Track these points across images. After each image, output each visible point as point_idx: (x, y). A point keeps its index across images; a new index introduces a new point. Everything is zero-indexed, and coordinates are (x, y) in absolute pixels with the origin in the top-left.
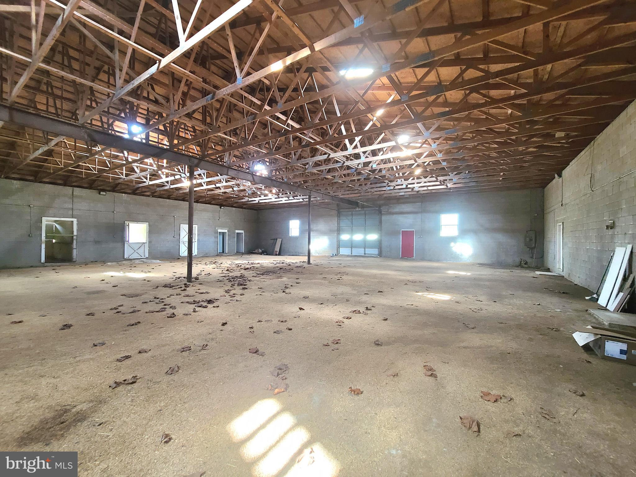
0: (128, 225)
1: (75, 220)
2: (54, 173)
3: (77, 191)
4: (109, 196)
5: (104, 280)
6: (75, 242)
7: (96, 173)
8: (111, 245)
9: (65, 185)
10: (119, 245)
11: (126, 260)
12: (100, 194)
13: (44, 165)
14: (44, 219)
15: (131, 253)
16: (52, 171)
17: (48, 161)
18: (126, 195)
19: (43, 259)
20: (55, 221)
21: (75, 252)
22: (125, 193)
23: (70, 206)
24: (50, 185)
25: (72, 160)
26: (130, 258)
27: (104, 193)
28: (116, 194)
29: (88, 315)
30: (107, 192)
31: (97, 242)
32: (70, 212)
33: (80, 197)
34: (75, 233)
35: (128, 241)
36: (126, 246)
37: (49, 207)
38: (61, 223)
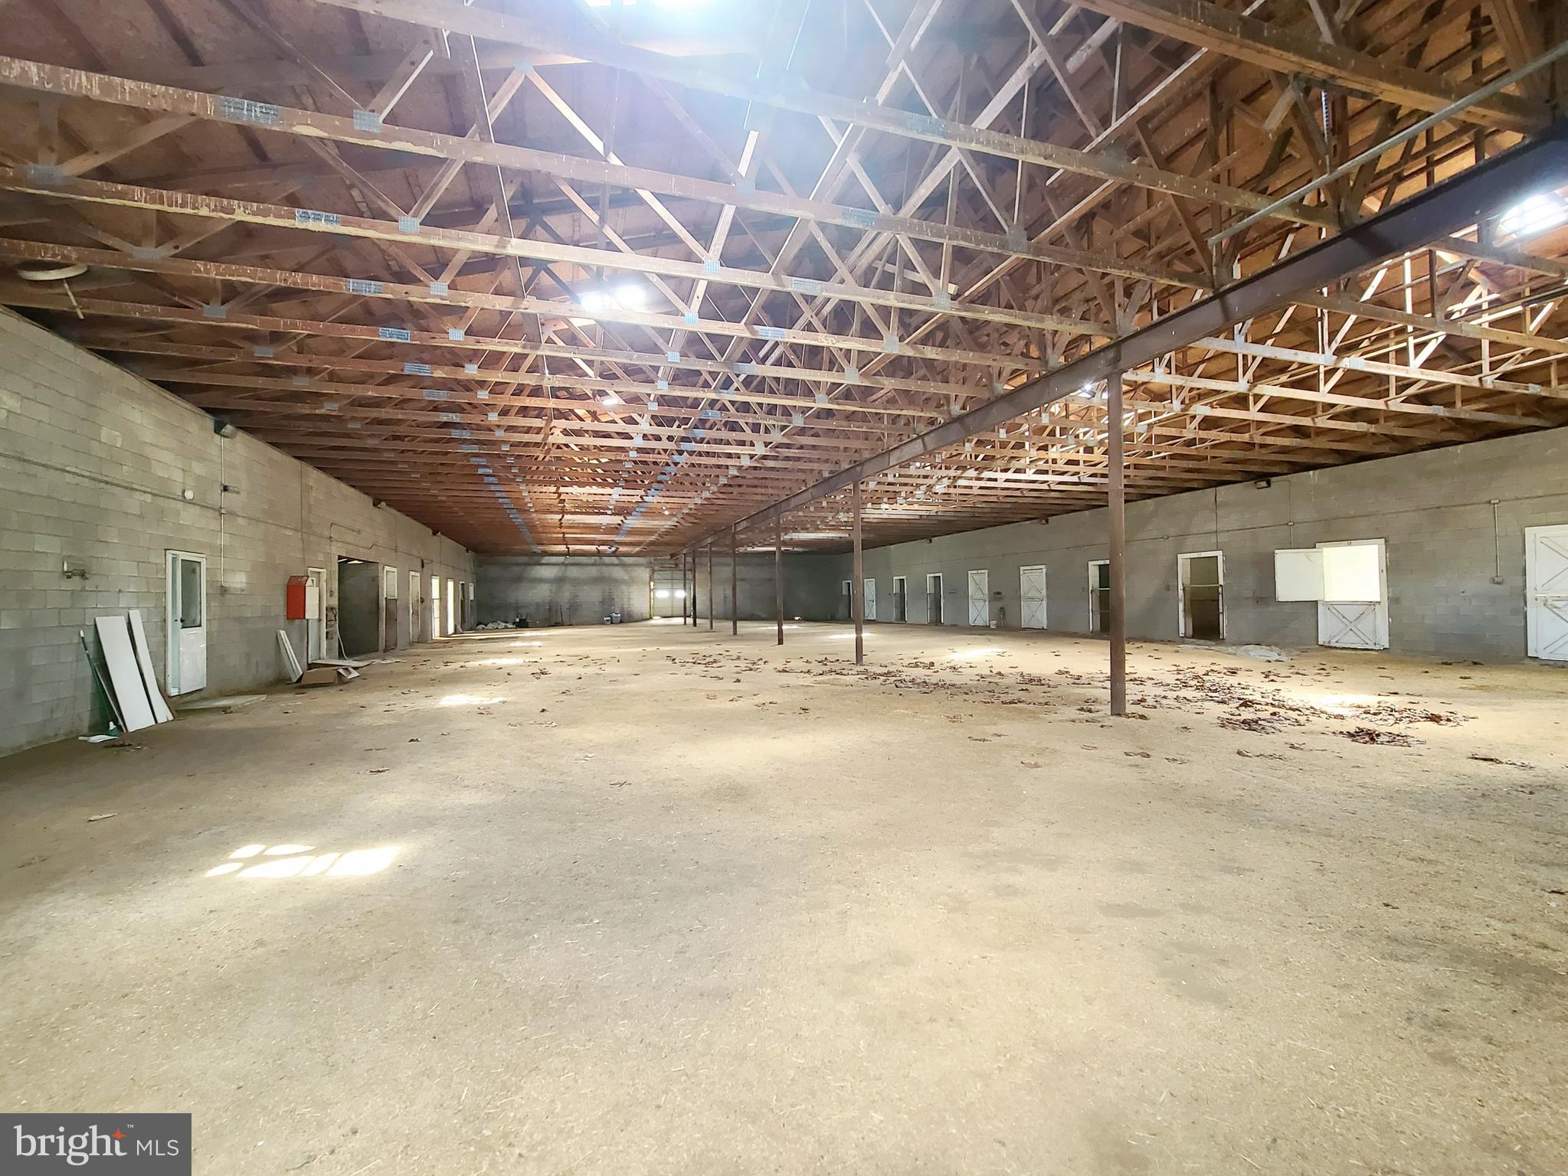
1: (1219, 554)
4: (1276, 487)
6: (1221, 598)
11: (1322, 647)
15: (1336, 632)
21: (1223, 621)
22: (1313, 468)
23: (1213, 526)
26: (1333, 644)
27: (1265, 484)
32: (1213, 539)
33: (1226, 503)
34: (1221, 581)
36: (1321, 609)
37: (1185, 534)
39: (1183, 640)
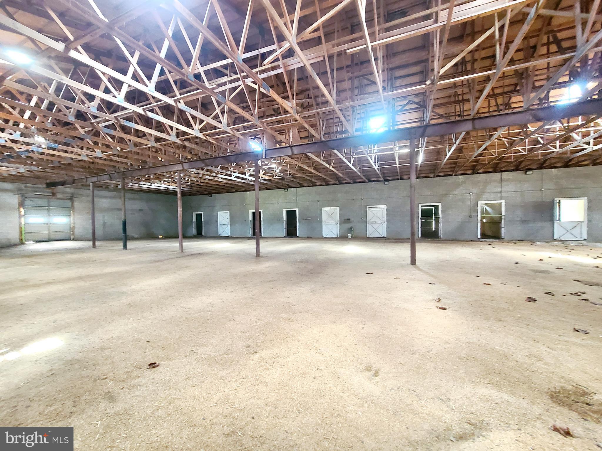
0: (559, 203)
1: (503, 202)
2: (489, 163)
3: (505, 175)
4: (536, 174)
5: (542, 260)
6: (503, 221)
7: (526, 153)
8: (539, 225)
9: (494, 171)
10: (547, 224)
11: (556, 240)
12: (526, 174)
13: (480, 159)
14: (479, 203)
15: (563, 234)
16: (487, 162)
17: (483, 155)
18: (556, 169)
19: (479, 236)
20: (486, 204)
21: (503, 231)
22: (555, 167)
23: (499, 190)
24: (485, 174)
25: (506, 147)
26: (561, 239)
27: (531, 172)
28: (544, 171)
29: (547, 293)
30: (534, 171)
31: (524, 222)
32: (499, 195)
33: (507, 180)
34: (503, 214)
35: (559, 220)
36: (556, 225)
37: (482, 193)
38: (490, 205)
39: (479, 241)
